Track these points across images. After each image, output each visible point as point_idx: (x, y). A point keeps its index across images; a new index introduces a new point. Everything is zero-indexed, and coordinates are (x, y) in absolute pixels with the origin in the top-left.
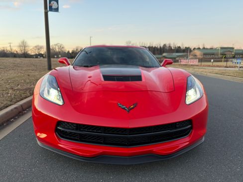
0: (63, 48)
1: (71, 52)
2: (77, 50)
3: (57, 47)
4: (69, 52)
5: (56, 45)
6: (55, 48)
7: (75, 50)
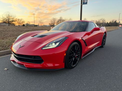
0: (104, 21)
1: (109, 23)
2: (113, 21)
3: (101, 21)
4: (108, 23)
5: (101, 19)
6: (100, 21)
7: (112, 22)
